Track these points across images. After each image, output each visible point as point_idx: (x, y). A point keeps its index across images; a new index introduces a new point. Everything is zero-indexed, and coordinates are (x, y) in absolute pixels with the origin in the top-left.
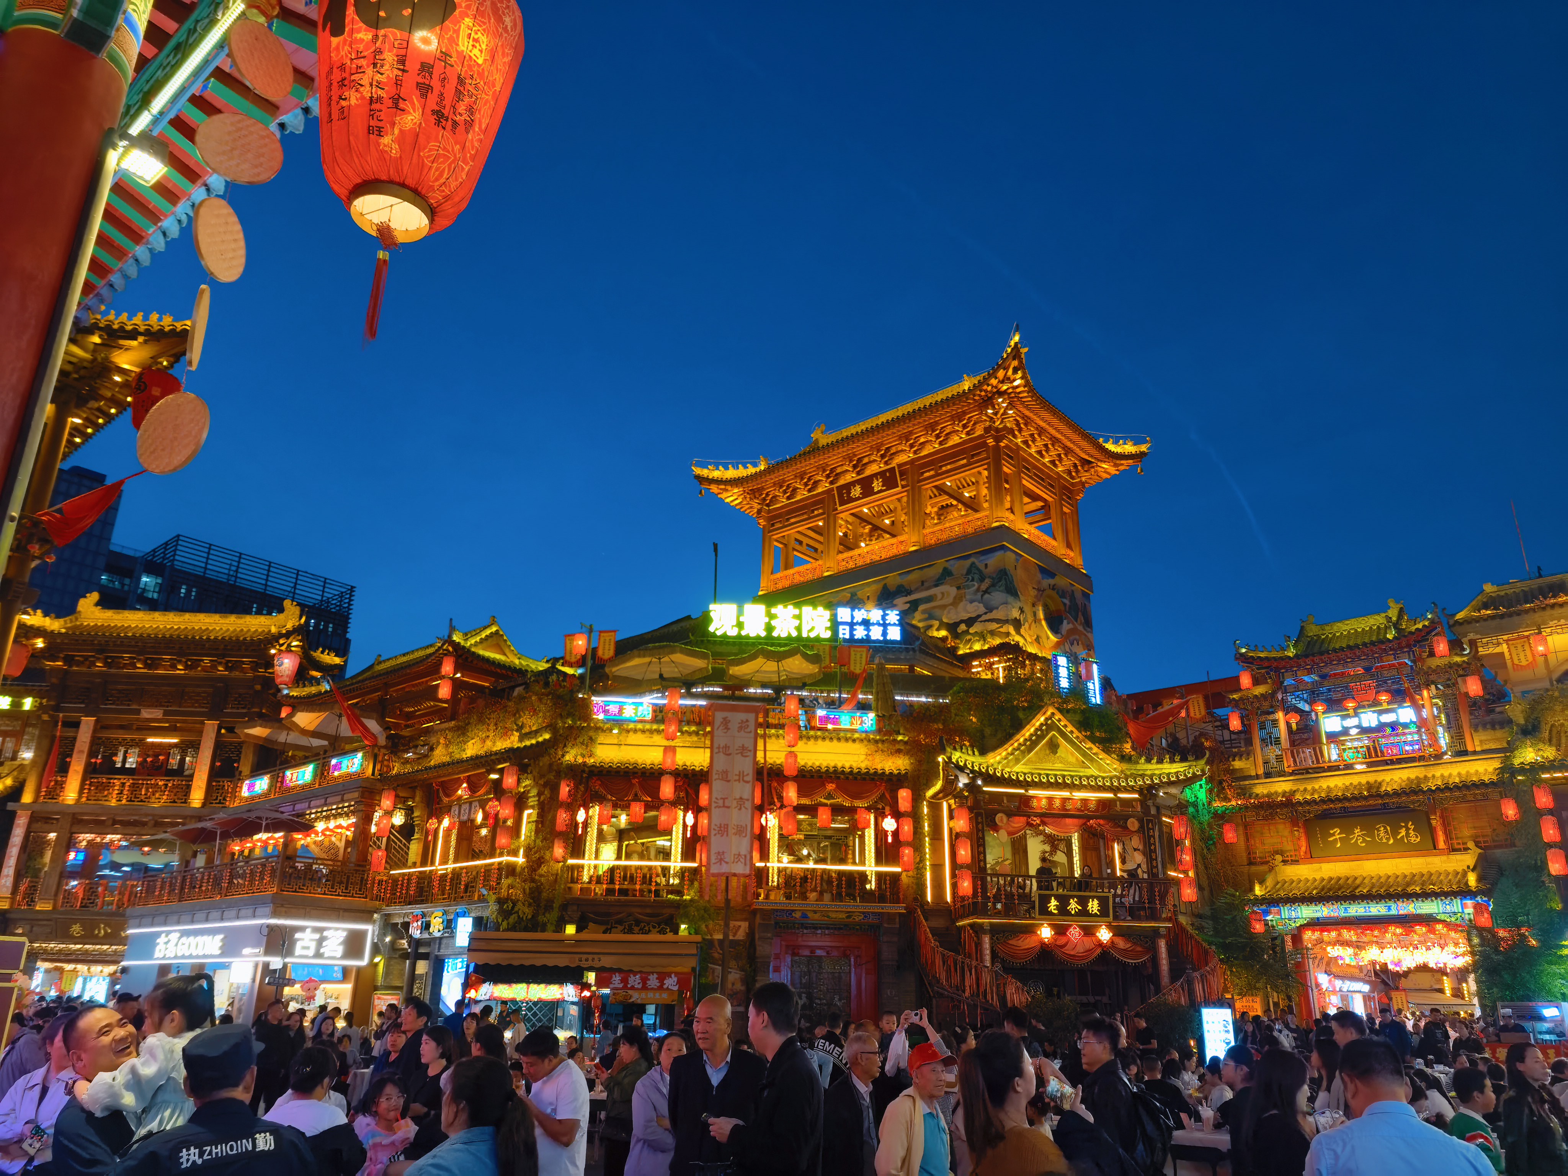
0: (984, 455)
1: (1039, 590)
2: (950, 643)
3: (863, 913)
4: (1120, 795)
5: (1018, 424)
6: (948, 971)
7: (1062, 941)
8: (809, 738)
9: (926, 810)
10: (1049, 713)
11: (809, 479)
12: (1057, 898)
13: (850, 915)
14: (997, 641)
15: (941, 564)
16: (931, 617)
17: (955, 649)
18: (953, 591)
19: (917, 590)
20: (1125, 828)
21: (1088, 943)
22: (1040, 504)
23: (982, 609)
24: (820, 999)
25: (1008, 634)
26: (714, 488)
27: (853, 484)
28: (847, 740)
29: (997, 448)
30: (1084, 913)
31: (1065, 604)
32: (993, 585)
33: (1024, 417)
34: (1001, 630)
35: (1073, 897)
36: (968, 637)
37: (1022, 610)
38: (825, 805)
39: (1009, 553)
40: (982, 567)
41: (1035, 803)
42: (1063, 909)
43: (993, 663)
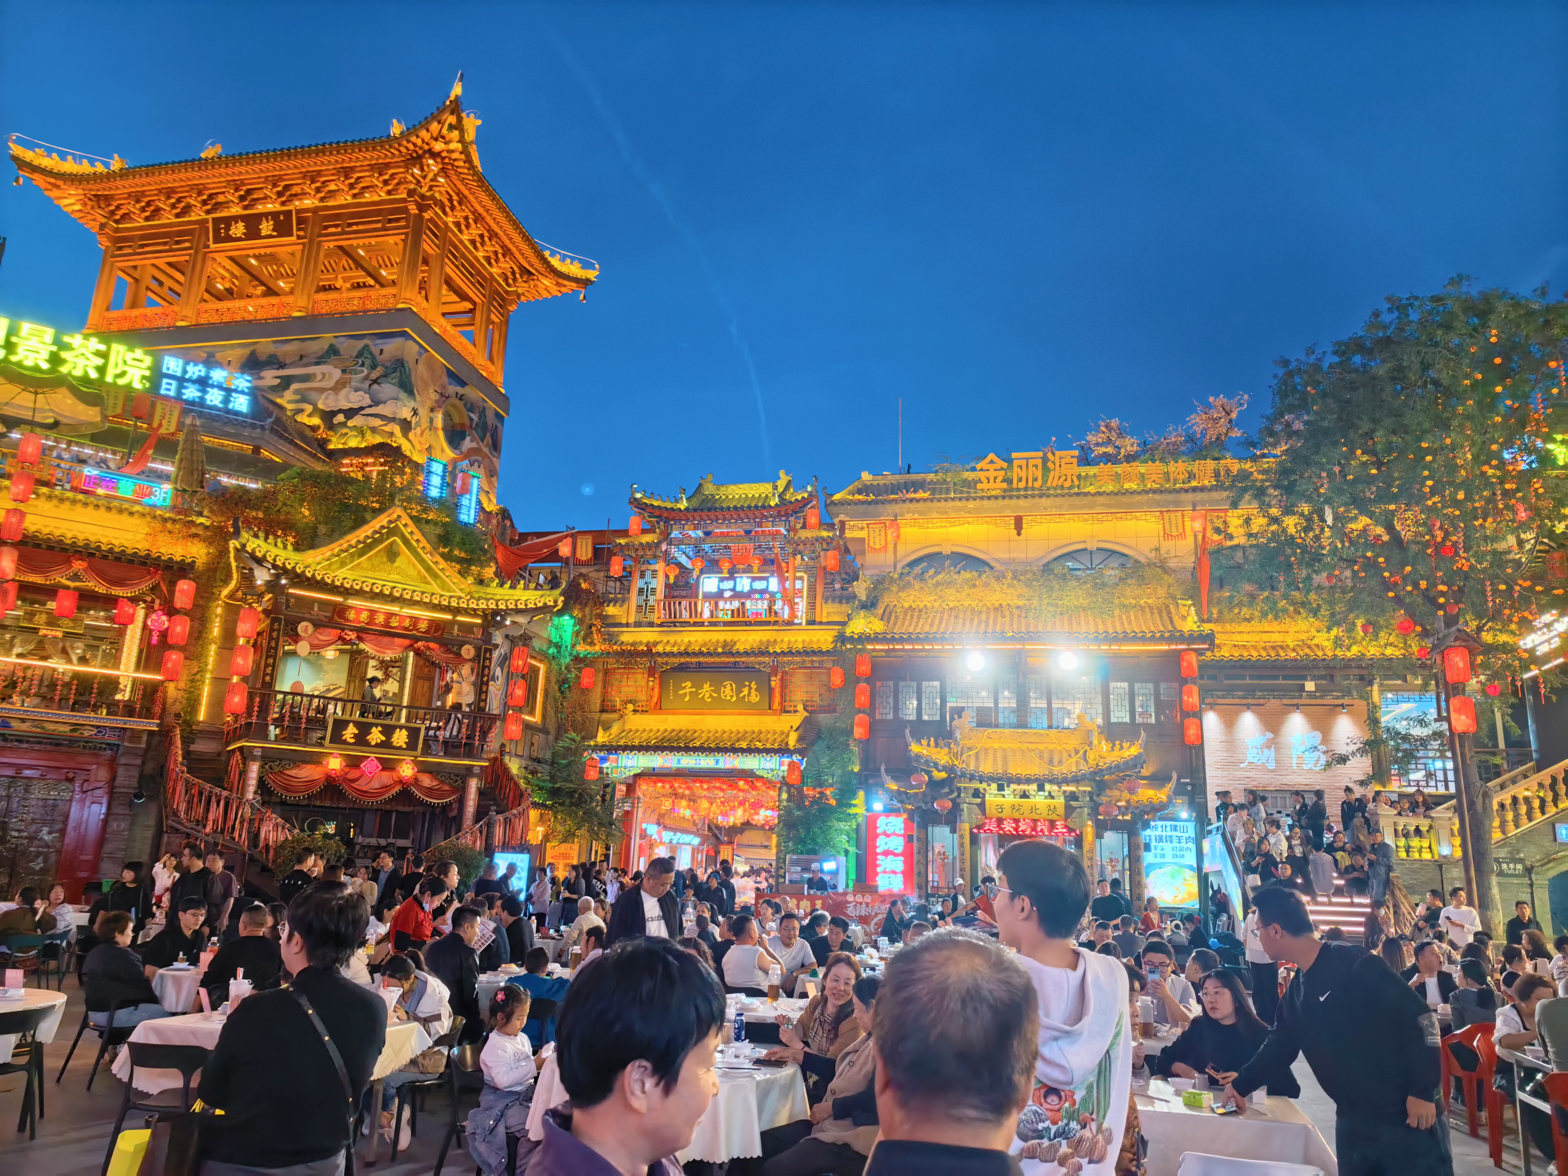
0: (403, 223)
1: (442, 395)
2: (322, 433)
3: (98, 727)
4: (459, 618)
5: (451, 200)
6: (190, 803)
7: (353, 774)
8: (62, 500)
9: (219, 611)
10: (395, 516)
11: (179, 200)
12: (357, 724)
13: (76, 727)
14: (378, 439)
15: (328, 338)
16: (304, 400)
17: (326, 441)
18: (337, 374)
19: (293, 365)
20: (458, 655)
21: (386, 778)
22: (468, 305)
23: (367, 401)
24: (19, 831)
25: (392, 434)
26: (39, 180)
27: (236, 219)
28: (121, 511)
29: (419, 217)
30: (386, 744)
31: (471, 419)
32: (385, 376)
33: (459, 193)
34: (386, 429)
35: (376, 725)
36: (345, 430)
37: (415, 412)
38: (67, 588)
39: (411, 343)
40: (376, 352)
41: (352, 615)
42: (361, 739)
43: (367, 464)
